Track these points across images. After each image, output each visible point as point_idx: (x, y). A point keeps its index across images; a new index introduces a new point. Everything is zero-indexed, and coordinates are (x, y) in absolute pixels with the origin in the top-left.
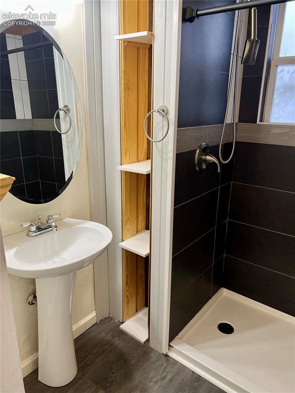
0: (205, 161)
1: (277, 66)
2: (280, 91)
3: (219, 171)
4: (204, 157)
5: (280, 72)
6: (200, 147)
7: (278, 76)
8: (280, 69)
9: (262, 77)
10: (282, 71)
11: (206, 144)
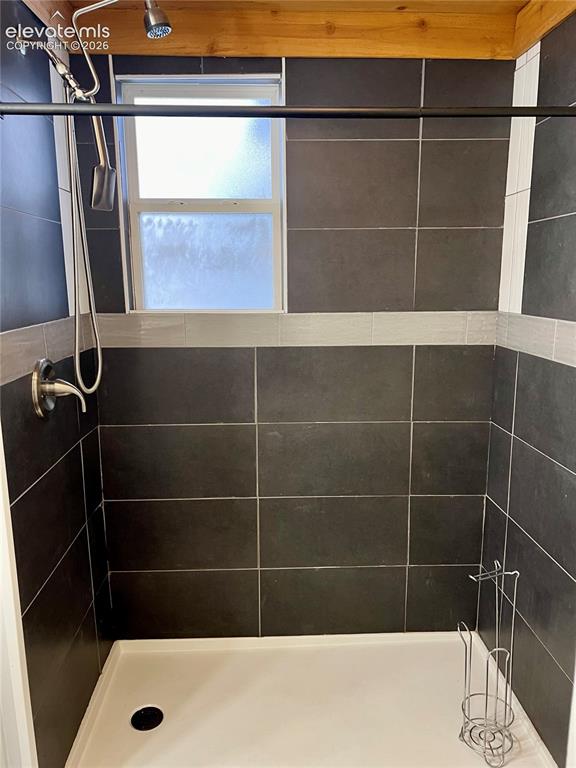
0: (52, 393)
1: (139, 213)
2: (153, 255)
3: (84, 411)
4: (48, 387)
5: (146, 225)
6: (37, 367)
7: (146, 230)
8: (145, 218)
9: (119, 231)
10: (150, 222)
11: (48, 361)
